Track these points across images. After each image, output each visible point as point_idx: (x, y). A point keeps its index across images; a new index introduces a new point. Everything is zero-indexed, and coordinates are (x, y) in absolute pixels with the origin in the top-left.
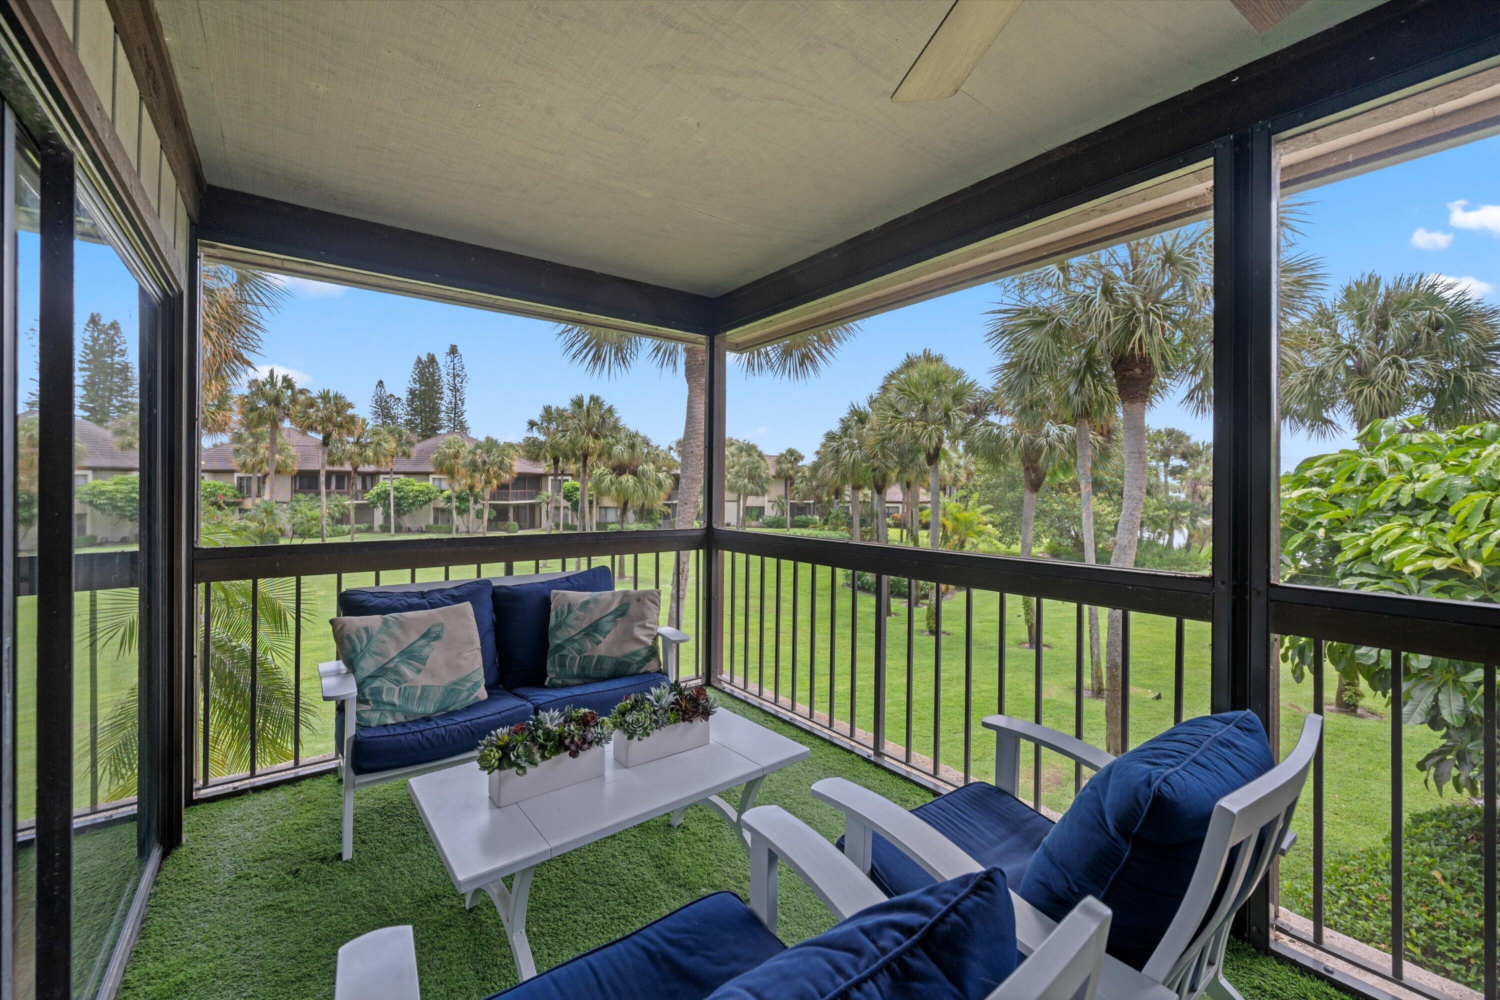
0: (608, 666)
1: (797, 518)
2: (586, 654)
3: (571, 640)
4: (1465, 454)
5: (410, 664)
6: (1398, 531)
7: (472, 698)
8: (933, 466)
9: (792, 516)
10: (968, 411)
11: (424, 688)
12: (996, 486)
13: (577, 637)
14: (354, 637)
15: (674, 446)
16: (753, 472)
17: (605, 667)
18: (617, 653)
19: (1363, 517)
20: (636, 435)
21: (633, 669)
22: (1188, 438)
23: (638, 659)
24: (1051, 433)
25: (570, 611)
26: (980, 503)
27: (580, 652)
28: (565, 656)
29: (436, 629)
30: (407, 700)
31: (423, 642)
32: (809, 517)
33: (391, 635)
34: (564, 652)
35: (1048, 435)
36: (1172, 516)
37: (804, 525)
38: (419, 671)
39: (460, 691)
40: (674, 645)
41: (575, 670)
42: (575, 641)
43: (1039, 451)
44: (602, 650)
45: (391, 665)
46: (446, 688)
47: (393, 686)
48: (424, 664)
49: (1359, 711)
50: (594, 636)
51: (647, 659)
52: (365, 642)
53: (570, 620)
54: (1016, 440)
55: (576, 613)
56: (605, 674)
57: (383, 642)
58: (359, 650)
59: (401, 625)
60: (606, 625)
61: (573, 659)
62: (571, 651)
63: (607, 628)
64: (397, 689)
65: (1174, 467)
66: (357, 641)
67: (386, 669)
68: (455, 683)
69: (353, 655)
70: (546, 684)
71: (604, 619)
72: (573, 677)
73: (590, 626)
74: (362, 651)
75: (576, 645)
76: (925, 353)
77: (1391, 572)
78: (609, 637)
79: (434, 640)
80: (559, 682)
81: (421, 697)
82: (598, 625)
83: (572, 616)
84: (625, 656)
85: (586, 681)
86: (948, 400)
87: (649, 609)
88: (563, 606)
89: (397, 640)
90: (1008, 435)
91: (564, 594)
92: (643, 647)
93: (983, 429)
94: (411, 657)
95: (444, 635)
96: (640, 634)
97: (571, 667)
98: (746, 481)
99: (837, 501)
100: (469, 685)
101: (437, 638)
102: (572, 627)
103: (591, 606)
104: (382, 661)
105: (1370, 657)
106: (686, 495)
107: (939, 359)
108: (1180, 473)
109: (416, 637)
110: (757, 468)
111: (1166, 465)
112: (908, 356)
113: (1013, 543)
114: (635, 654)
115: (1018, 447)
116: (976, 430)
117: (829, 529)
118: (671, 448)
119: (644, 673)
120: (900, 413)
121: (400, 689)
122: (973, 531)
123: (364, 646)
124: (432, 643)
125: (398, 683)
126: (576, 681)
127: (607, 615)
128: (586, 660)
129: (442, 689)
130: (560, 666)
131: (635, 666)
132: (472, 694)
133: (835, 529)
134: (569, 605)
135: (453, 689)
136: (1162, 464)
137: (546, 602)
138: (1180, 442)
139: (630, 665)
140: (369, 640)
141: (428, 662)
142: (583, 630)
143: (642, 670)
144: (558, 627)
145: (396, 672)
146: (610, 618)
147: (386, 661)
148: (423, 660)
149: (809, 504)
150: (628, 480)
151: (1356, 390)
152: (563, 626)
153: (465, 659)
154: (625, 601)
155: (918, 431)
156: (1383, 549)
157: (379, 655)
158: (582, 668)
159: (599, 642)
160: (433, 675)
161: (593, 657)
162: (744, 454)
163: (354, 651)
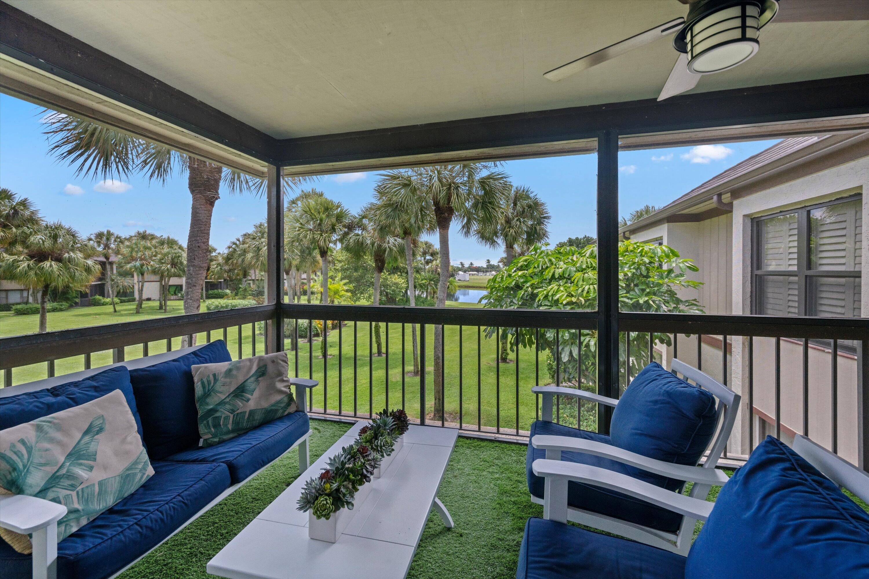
0: (258, 417)
1: (210, 292)
2: (239, 411)
3: (222, 403)
4: (568, 258)
5: (81, 464)
6: (556, 287)
7: (145, 476)
8: (324, 258)
9: (207, 290)
10: (344, 226)
11: (100, 483)
12: (347, 269)
13: (228, 400)
14: (9, 454)
15: (93, 237)
16: (176, 260)
17: (256, 417)
18: (265, 404)
19: (541, 283)
20: (59, 227)
21: (279, 414)
22: (433, 246)
23: (282, 405)
24: (390, 242)
25: (216, 380)
26: (342, 279)
27: (232, 411)
28: (219, 418)
29: (98, 422)
30: (87, 501)
31: (87, 439)
32: (220, 290)
33: (52, 440)
34: (218, 414)
35: (389, 243)
36: (428, 283)
37: (221, 296)
38: (91, 468)
39: (135, 474)
40: (308, 390)
41: (230, 427)
42: (225, 403)
43: (385, 251)
44: (252, 405)
45: (64, 471)
46: (121, 476)
47: (68, 492)
48: (95, 460)
49: (507, 361)
50: (242, 396)
51: (289, 404)
52: (26, 456)
53: (218, 387)
54: (373, 244)
55: (221, 379)
56: (256, 423)
57: (47, 450)
58: (21, 467)
59: (58, 427)
60: (251, 385)
61: (227, 418)
62: (223, 412)
63: (253, 386)
64: (74, 494)
65: (428, 260)
66: (15, 457)
67: (57, 477)
68: (128, 469)
69: (14, 474)
70: (201, 444)
71: (249, 381)
72: (229, 432)
73: (237, 388)
74: (25, 466)
75: (228, 407)
76: (313, 191)
77: (557, 302)
78: (256, 394)
79: (97, 434)
80: (216, 440)
81: (100, 494)
82: (244, 387)
83: (218, 384)
84: (272, 406)
85: (240, 433)
86: (334, 220)
87: (283, 367)
88: (209, 376)
89: (59, 443)
90: (369, 242)
91: (206, 367)
92: (284, 396)
93: (354, 238)
94: (80, 457)
95: (107, 427)
96: (280, 386)
97: (226, 425)
98: (169, 266)
99: (245, 280)
100: (140, 466)
101: (101, 430)
102: (221, 393)
103: (234, 372)
104: (51, 470)
105: (551, 338)
106: (194, 279)
107: (321, 195)
108: (430, 262)
109: (79, 435)
110: (179, 256)
111: (425, 259)
112: (302, 191)
113: (357, 300)
114: (279, 402)
115: (374, 249)
116: (350, 238)
117: (240, 299)
118: (90, 239)
119: (287, 415)
120: (304, 225)
121: (78, 493)
122: (338, 295)
123: (25, 461)
124: (96, 437)
125: (73, 487)
126: (231, 436)
127: (250, 378)
128: (238, 417)
129: (118, 479)
130: (215, 426)
131: (281, 411)
132: (144, 474)
133: (244, 298)
134: (214, 375)
135: (128, 476)
136: (423, 258)
137: (189, 377)
138: (430, 248)
139: (276, 411)
140: (29, 452)
141: (98, 457)
142: (232, 393)
143: (286, 413)
144: (207, 394)
145: (70, 476)
146: (252, 379)
147: (56, 468)
148: (93, 457)
149: (220, 282)
150: (51, 266)
151: (508, 230)
152: (212, 393)
153: (131, 443)
154: (261, 364)
155: (317, 237)
156: (553, 295)
157: (45, 465)
158: (236, 423)
159: (248, 400)
160: (105, 468)
161: (245, 412)
162: (165, 246)
163: (15, 469)
